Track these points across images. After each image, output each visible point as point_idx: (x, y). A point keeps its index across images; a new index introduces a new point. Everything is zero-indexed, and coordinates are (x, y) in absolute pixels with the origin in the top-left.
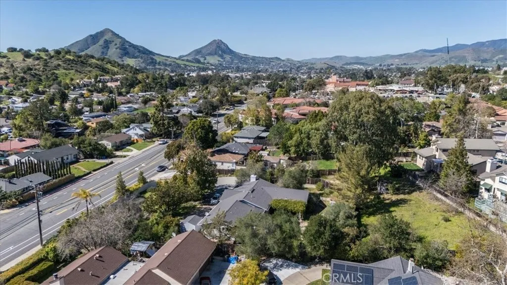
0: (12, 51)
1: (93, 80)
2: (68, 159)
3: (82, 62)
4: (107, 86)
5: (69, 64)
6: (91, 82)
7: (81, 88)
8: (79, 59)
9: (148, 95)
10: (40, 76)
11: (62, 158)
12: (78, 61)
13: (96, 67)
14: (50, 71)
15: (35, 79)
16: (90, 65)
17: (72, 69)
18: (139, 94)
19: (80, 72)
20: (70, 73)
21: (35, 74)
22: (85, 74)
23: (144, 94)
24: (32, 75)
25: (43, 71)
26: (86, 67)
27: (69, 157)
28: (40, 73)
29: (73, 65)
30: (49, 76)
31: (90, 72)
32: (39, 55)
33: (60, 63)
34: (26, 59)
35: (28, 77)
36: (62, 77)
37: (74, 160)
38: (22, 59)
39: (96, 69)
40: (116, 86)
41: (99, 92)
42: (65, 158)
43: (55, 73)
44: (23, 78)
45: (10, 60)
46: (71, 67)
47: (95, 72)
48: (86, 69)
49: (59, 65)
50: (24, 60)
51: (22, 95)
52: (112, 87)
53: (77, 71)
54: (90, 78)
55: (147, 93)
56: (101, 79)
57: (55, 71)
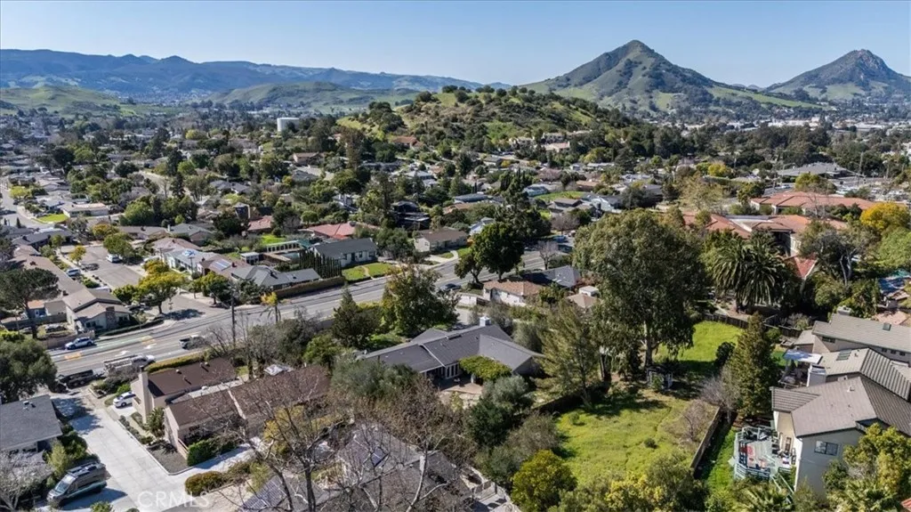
0: (448, 92)
1: (534, 138)
2: (361, 256)
3: (530, 109)
4: (544, 151)
5: (508, 113)
6: (529, 142)
7: (511, 151)
8: (526, 105)
9: (602, 167)
10: (464, 131)
11: (353, 255)
12: (524, 107)
13: (549, 116)
14: (479, 123)
15: (456, 135)
16: (541, 114)
17: (511, 121)
18: (590, 164)
19: (520, 125)
20: (504, 127)
21: (458, 127)
22: (527, 129)
23: (596, 165)
24: (454, 129)
25: (470, 124)
26: (533, 117)
27: (364, 254)
28: (465, 126)
29: (514, 114)
30: (475, 131)
31: (536, 124)
32: (477, 97)
33: (497, 111)
34: (459, 104)
35: (447, 132)
36: (492, 133)
37: (369, 259)
38: (453, 104)
39: (549, 120)
40: (562, 149)
41: (531, 159)
42: (357, 255)
43: (484, 126)
44: (441, 133)
45: (440, 105)
46: (510, 116)
47: (544, 124)
48: (532, 120)
49: (494, 114)
50: (456, 105)
51: (427, 158)
52: (554, 150)
53: (516, 123)
54: (530, 136)
55: (602, 164)
56: (546, 137)
57: (486, 124)
